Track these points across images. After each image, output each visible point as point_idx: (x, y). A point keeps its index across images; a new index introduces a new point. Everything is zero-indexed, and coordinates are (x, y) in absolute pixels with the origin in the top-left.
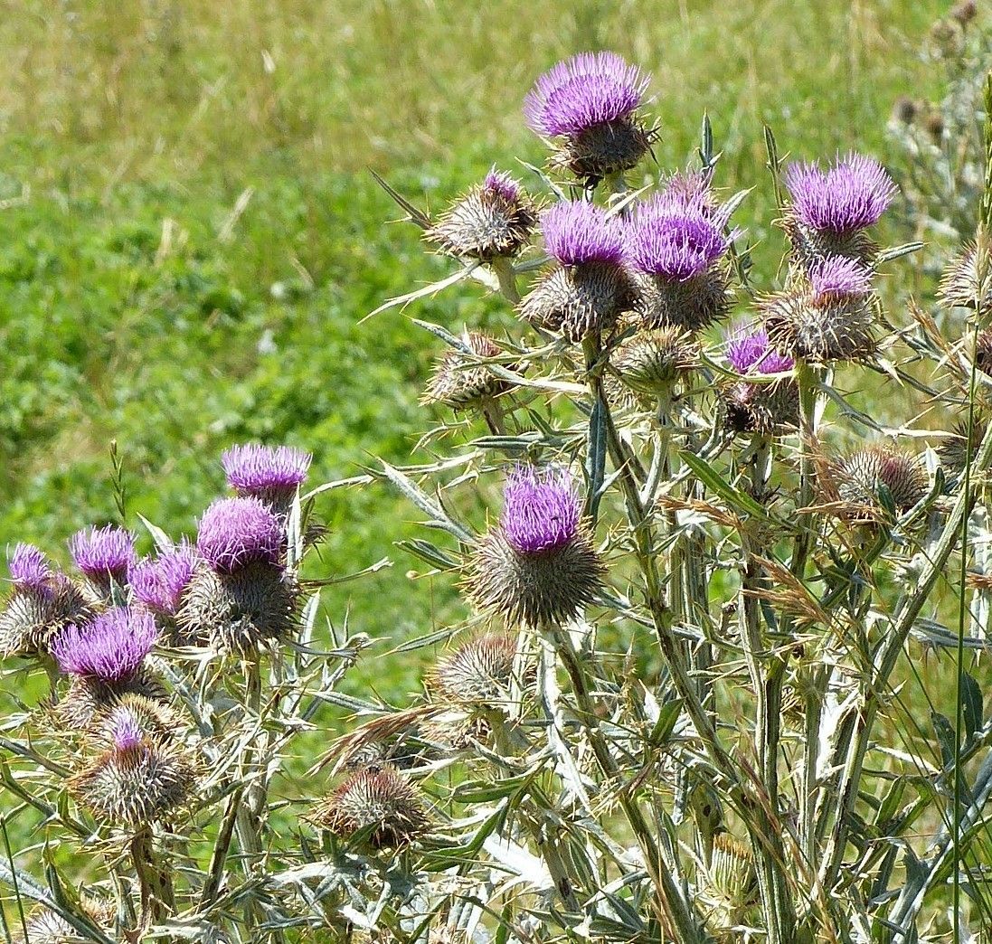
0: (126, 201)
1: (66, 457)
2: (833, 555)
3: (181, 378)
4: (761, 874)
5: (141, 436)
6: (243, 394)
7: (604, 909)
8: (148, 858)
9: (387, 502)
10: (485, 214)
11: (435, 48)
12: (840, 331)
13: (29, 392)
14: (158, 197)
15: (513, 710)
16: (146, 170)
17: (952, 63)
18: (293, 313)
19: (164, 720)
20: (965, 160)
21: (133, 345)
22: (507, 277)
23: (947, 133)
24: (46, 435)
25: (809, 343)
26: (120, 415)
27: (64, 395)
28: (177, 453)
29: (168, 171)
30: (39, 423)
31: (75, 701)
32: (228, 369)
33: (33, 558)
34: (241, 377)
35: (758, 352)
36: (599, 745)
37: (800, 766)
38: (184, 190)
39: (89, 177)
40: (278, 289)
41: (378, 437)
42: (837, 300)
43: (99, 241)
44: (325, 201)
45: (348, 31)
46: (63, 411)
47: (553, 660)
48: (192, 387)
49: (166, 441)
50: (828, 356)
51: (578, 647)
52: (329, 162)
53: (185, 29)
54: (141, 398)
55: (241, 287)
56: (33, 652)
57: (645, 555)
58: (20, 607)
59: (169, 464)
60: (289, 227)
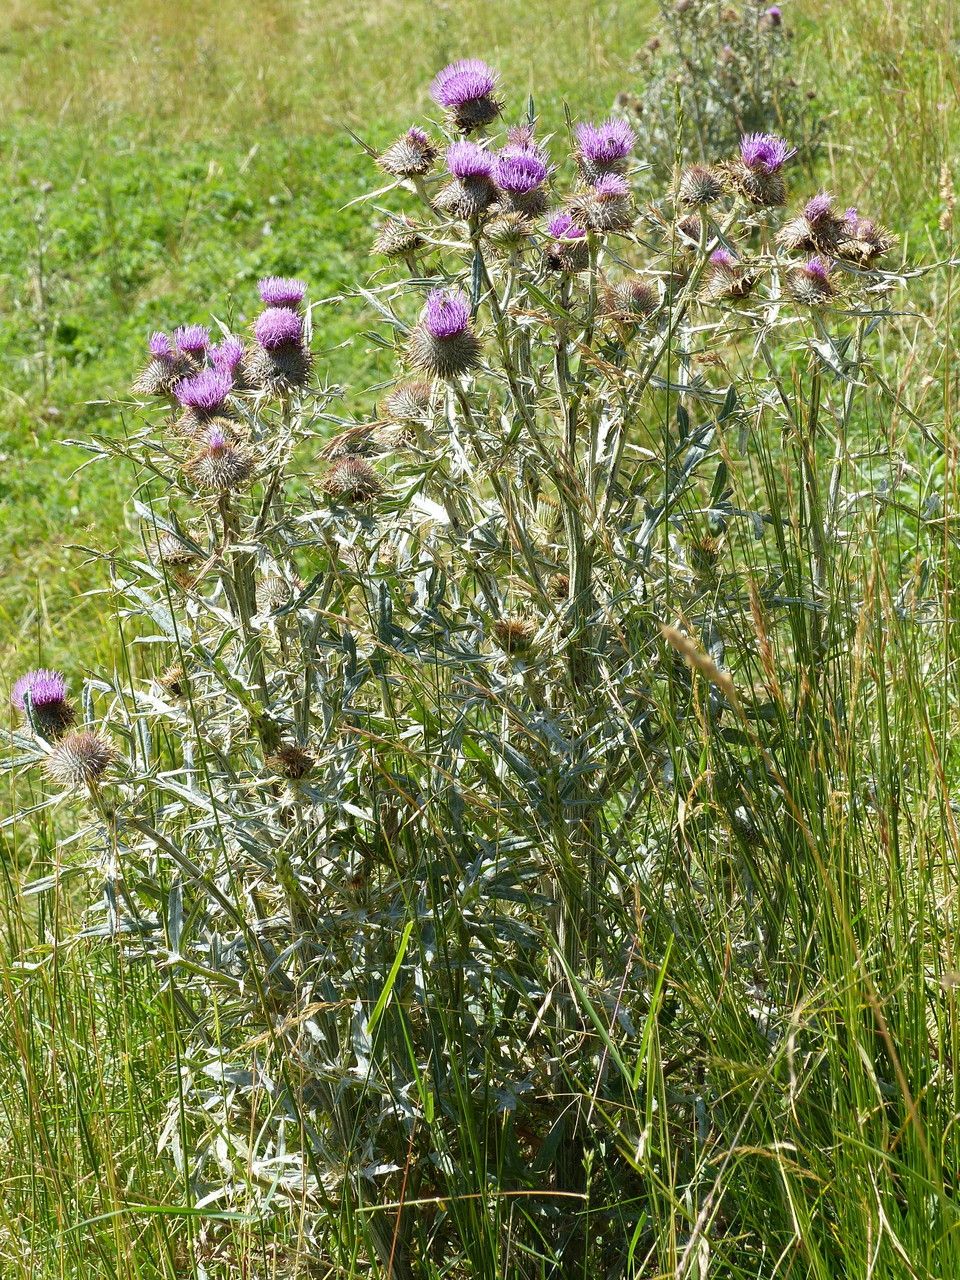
0: (188, 152)
1: (157, 292)
2: (607, 339)
3: (219, 249)
4: (566, 516)
5: (198, 280)
6: (254, 257)
7: (478, 535)
8: (228, 508)
9: (335, 316)
10: (409, 151)
11: (358, 68)
12: (611, 215)
13: (135, 257)
14: (206, 150)
15: (429, 425)
16: (199, 134)
17: (647, 72)
18: (281, 213)
19: (236, 431)
20: (655, 125)
21: (193, 231)
22: (421, 185)
23: (645, 112)
24: (144, 281)
25: (594, 221)
26: (186, 269)
27: (155, 258)
28: (218, 290)
29: (212, 135)
30: (142, 274)
31: (187, 420)
32: (245, 244)
33: (163, 340)
34: (253, 248)
35: (566, 226)
36: (476, 444)
37: (588, 455)
38: (220, 146)
39: (166, 138)
40: (273, 200)
41: (329, 281)
42: (611, 198)
43: (174, 173)
44: (297, 150)
45: (309, 58)
46: (155, 267)
47: (453, 397)
48: (226, 254)
49: (212, 284)
50: (605, 229)
51: (466, 390)
52: (300, 130)
53: (219, 57)
54: (198, 259)
55: (253, 199)
56: (162, 392)
57: (502, 338)
58: (156, 368)
59: (214, 296)
60: (279, 165)
